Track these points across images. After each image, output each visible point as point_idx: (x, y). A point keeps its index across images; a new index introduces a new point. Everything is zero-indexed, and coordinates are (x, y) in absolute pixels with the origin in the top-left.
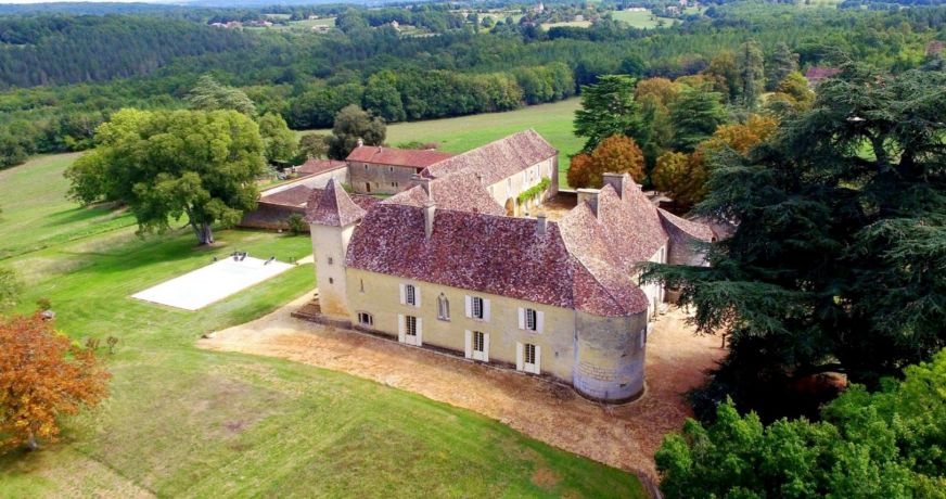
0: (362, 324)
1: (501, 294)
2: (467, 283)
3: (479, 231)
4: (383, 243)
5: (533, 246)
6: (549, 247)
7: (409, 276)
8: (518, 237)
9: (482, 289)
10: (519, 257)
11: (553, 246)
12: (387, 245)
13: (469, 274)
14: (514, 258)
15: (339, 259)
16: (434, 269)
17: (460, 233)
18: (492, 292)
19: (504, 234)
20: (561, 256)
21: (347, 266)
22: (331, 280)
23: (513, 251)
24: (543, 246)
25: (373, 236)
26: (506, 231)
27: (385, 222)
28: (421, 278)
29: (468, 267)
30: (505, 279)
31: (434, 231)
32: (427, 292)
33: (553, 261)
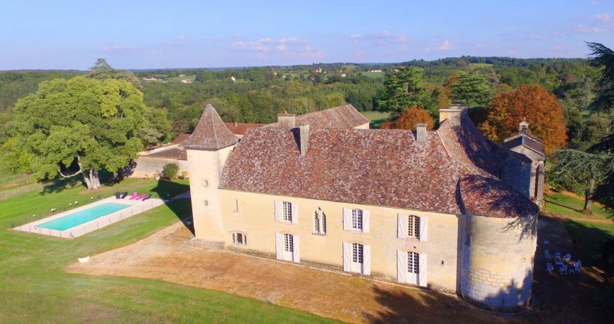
0: (237, 245)
1: (383, 204)
2: (346, 195)
3: (355, 145)
4: (257, 163)
5: (413, 155)
6: (430, 155)
7: (285, 193)
8: (397, 148)
9: (362, 200)
10: (399, 166)
11: (435, 154)
12: (262, 165)
13: (347, 187)
14: (394, 168)
15: (215, 181)
16: (310, 184)
17: (336, 148)
18: (373, 203)
19: (381, 147)
20: (444, 163)
21: (223, 186)
22: (207, 203)
23: (392, 162)
24: (424, 155)
25: (248, 157)
26: (383, 143)
27: (260, 145)
28: (297, 195)
29: (346, 179)
30: (386, 189)
31: (310, 149)
32: (304, 207)
33: (435, 168)
